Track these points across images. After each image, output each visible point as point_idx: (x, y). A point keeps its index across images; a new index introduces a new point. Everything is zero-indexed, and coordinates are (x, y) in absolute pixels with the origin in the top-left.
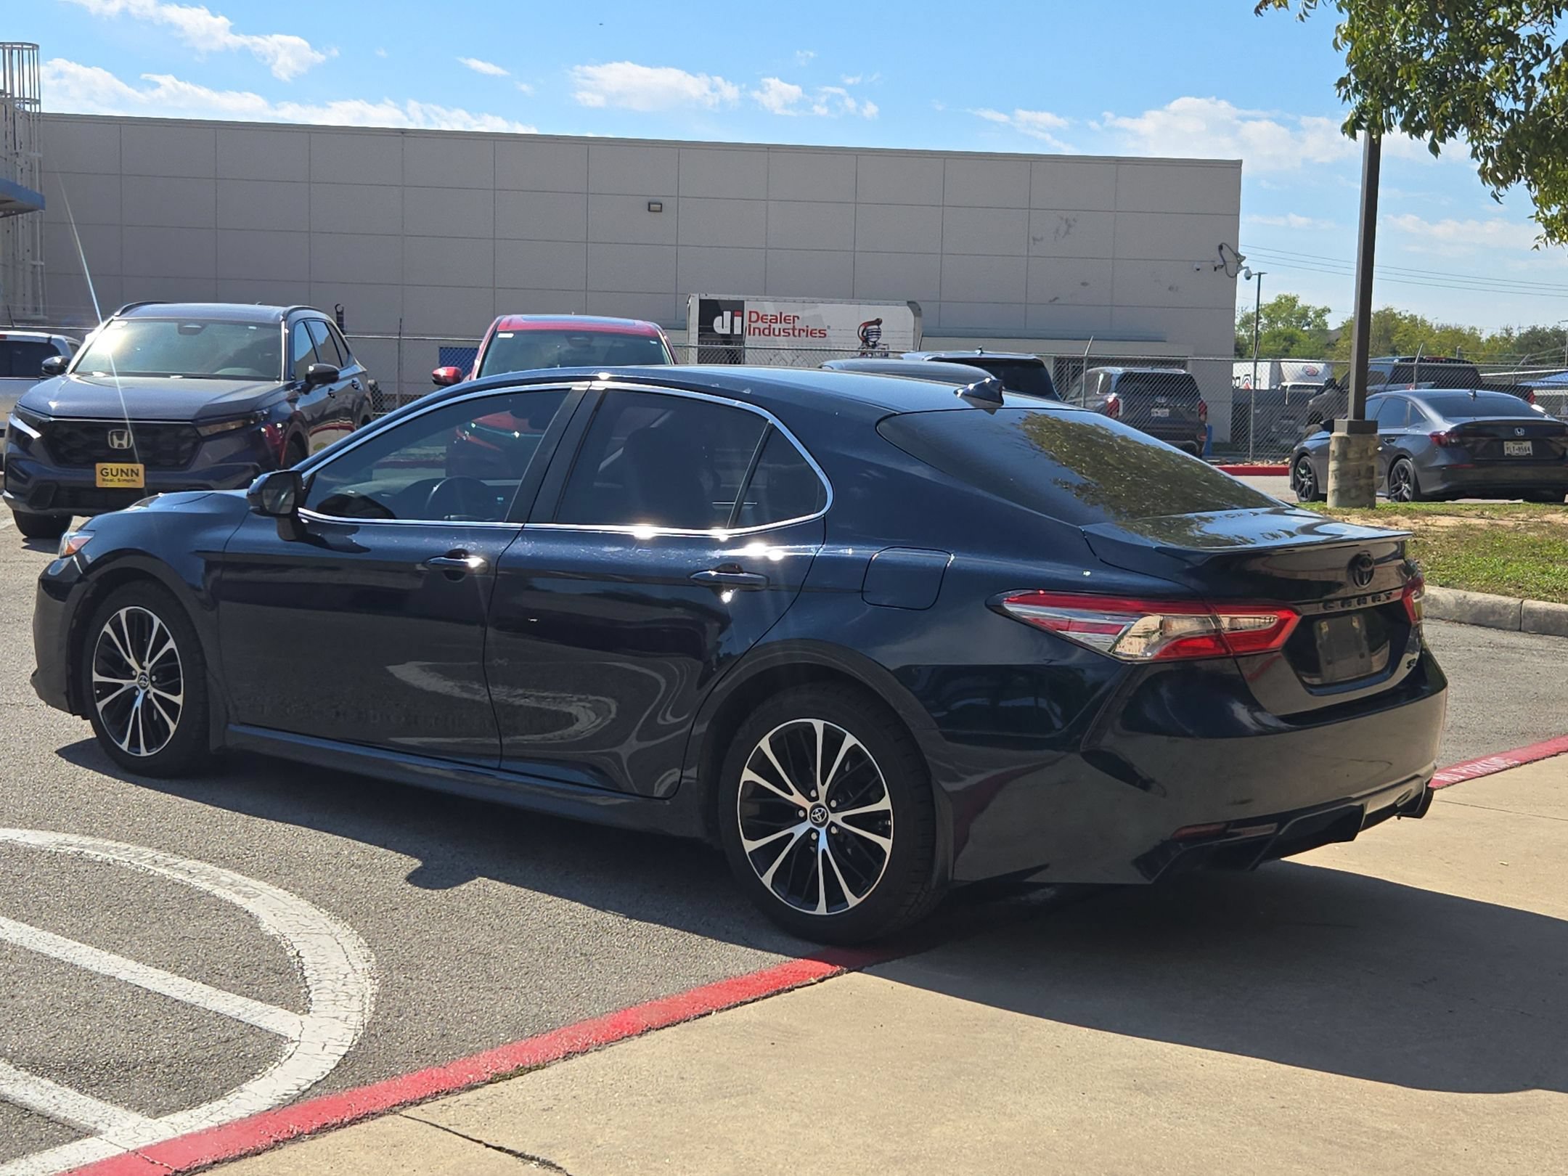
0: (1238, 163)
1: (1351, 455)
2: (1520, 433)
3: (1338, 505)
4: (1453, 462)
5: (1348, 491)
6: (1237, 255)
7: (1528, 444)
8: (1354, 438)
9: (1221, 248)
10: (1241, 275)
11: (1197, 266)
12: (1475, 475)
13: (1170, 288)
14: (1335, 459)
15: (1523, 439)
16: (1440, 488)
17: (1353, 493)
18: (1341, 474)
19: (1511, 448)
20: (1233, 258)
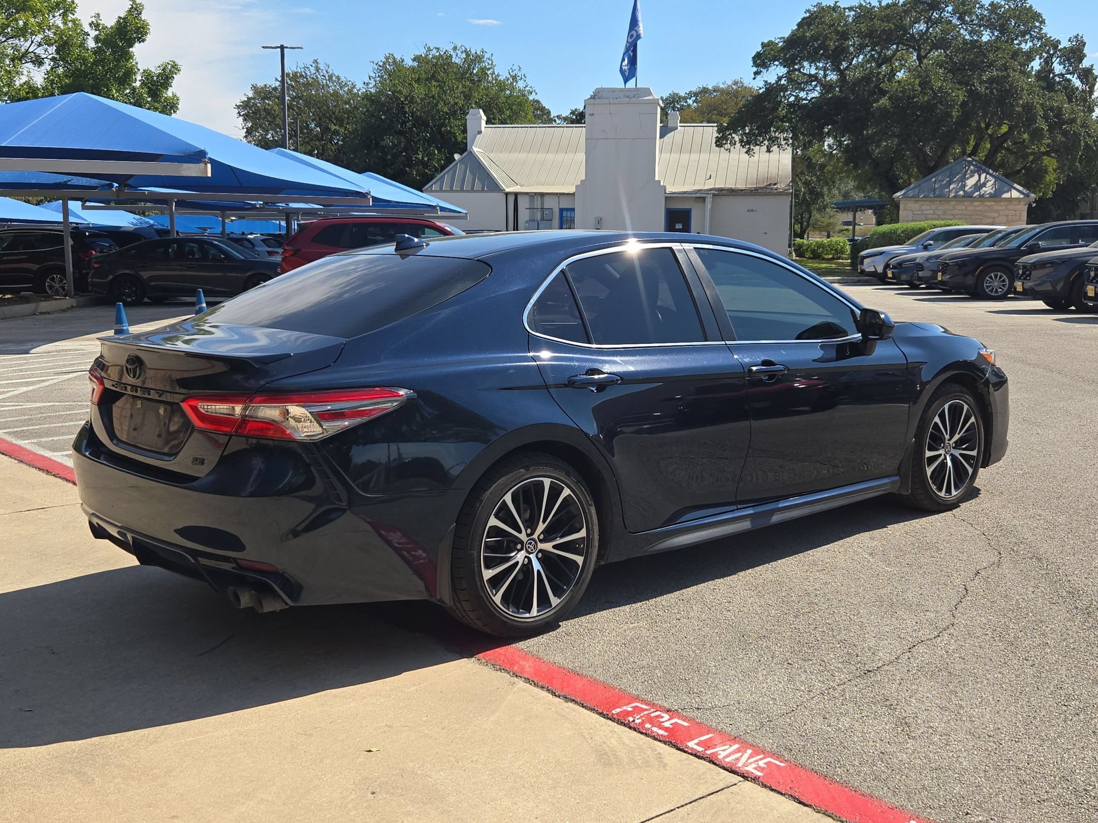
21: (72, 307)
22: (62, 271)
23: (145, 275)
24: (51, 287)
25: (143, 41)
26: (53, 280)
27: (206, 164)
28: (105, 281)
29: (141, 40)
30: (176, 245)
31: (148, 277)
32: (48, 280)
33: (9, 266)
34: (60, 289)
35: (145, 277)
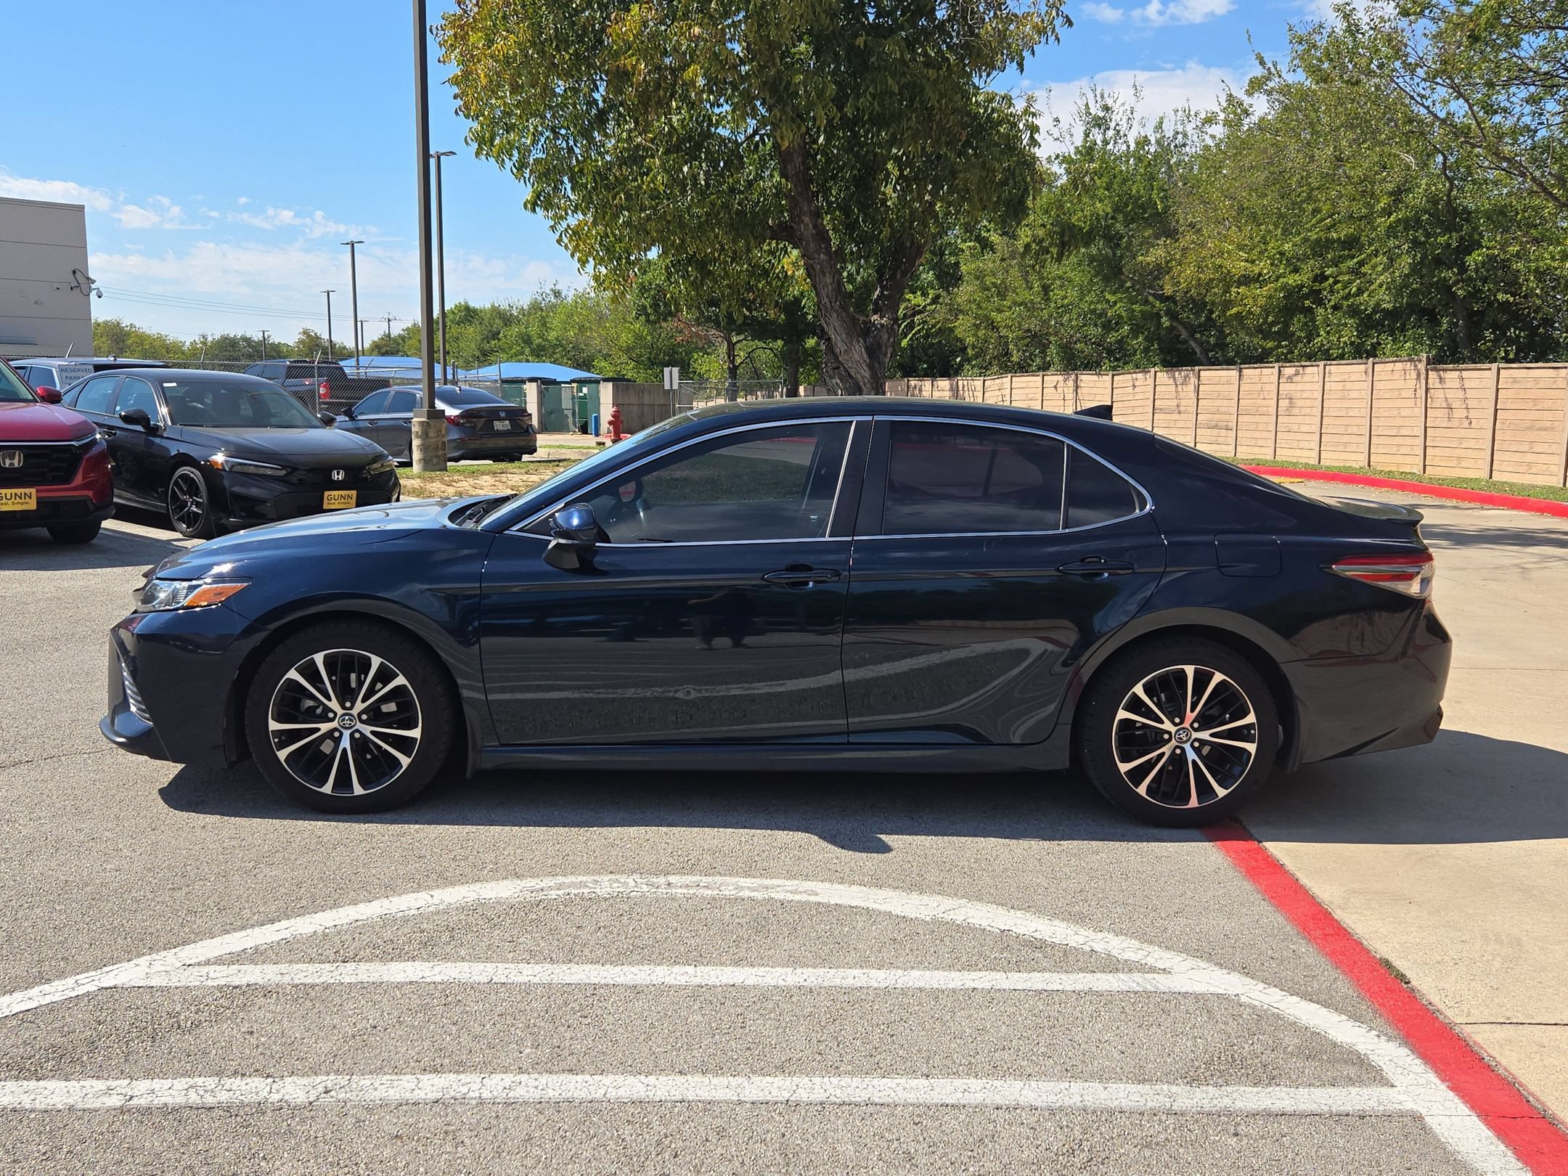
0: (82, 207)
1: (431, 434)
2: (503, 415)
3: (425, 469)
4: (463, 436)
5: (431, 460)
6: (88, 279)
7: (507, 422)
8: (432, 422)
9: (74, 272)
10: (93, 295)
11: (56, 285)
12: (476, 444)
13: (36, 303)
14: (417, 437)
15: (504, 419)
16: (456, 454)
17: (435, 460)
18: (424, 448)
19: (498, 426)
20: (85, 281)
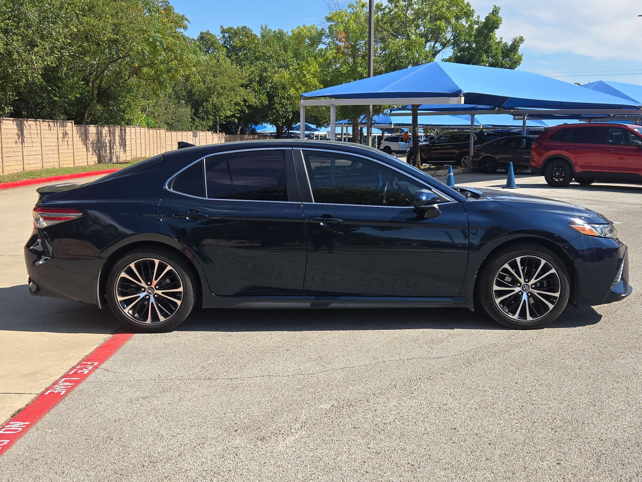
21: (459, 173)
22: (468, 153)
23: (497, 157)
24: (464, 162)
25: (498, 28)
26: (465, 159)
27: (461, 97)
28: (478, 160)
29: (497, 28)
30: (525, 140)
31: (499, 158)
32: (463, 159)
33: (446, 151)
34: (468, 163)
35: (497, 158)
